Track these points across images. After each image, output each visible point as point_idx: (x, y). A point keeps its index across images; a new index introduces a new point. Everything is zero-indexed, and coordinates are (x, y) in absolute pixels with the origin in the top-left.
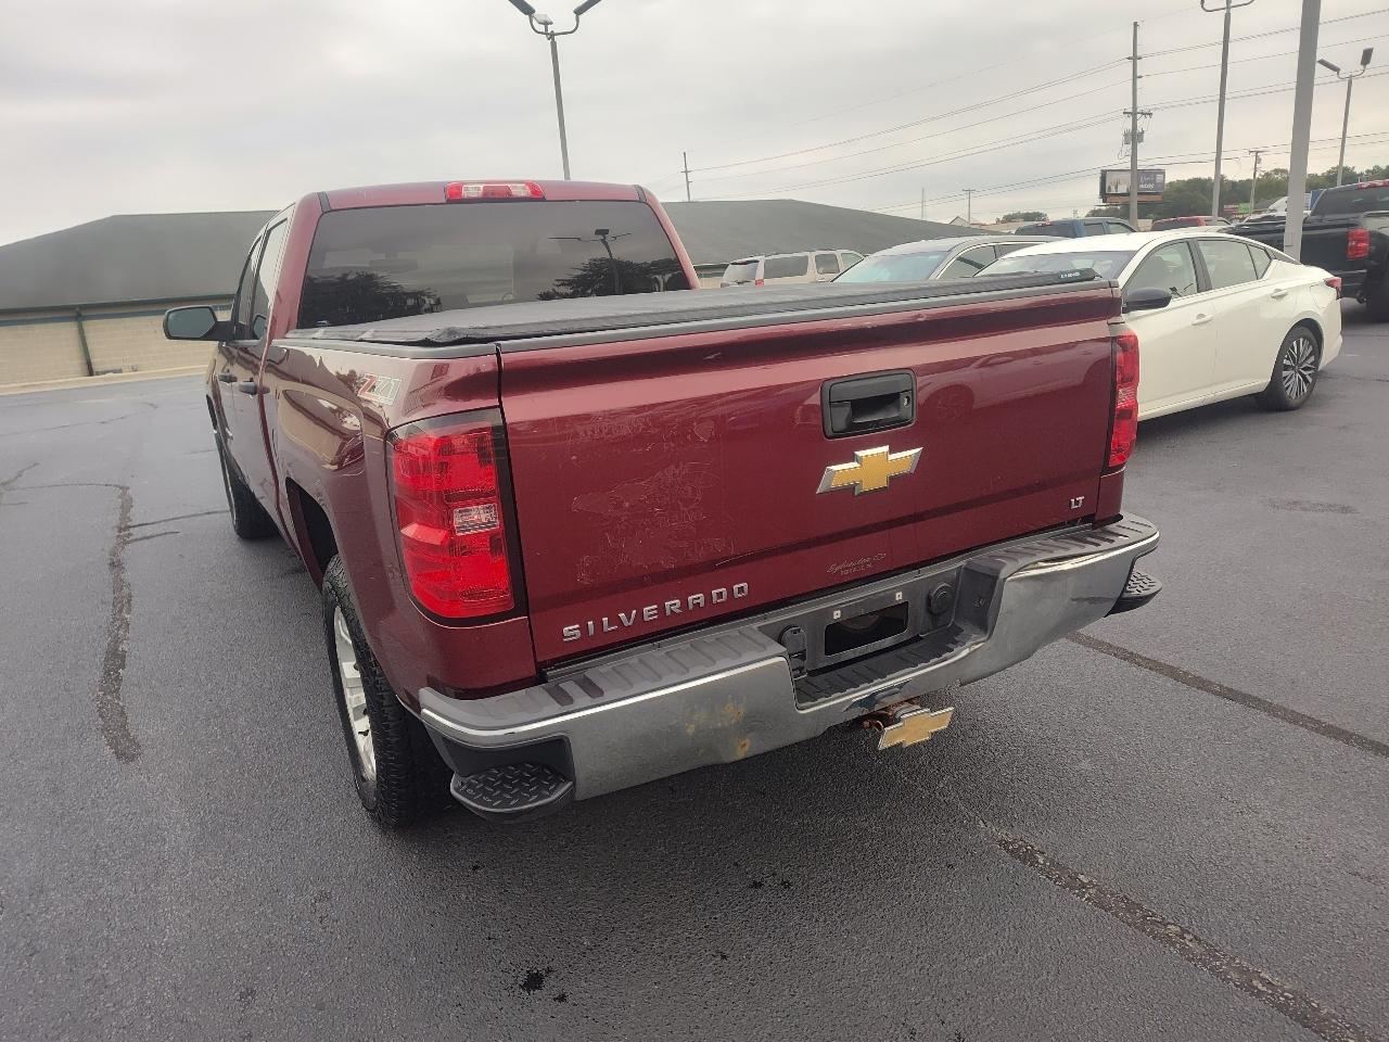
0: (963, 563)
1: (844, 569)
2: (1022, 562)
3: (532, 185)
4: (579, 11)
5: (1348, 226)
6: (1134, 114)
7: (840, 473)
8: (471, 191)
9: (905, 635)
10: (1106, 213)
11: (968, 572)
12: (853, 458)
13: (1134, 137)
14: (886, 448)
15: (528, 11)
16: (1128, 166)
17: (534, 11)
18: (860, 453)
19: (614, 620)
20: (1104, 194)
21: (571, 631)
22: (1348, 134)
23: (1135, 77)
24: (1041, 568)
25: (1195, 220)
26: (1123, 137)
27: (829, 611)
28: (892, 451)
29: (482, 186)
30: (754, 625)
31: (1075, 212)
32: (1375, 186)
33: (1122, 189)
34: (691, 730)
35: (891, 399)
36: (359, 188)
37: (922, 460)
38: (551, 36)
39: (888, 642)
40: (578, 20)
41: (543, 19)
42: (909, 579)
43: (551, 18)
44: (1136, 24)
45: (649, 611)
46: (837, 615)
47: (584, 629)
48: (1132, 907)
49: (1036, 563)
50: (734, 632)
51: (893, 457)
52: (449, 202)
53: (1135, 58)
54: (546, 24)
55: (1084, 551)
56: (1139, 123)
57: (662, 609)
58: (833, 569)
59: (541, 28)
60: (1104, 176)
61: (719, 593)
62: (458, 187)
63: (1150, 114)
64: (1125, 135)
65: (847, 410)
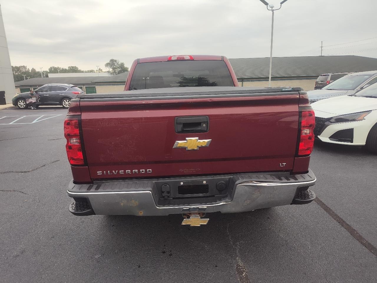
0: (231, 177)
2: (244, 180)
3: (191, 57)
7: (180, 143)
8: (174, 58)
9: (208, 194)
11: (232, 180)
12: (185, 140)
14: (197, 138)
15: (266, 4)
17: (268, 4)
18: (187, 138)
19: (111, 172)
21: (99, 173)
24: (254, 183)
28: (199, 139)
34: (122, 204)
35: (199, 124)
37: (211, 143)
38: (273, 11)
39: (201, 195)
40: (281, 6)
41: (271, 6)
42: (209, 178)
45: (121, 172)
46: (182, 183)
47: (103, 173)
49: (252, 181)
55: (274, 181)
57: (125, 172)
58: (181, 170)
61: (142, 171)
62: (171, 57)
65: (181, 126)
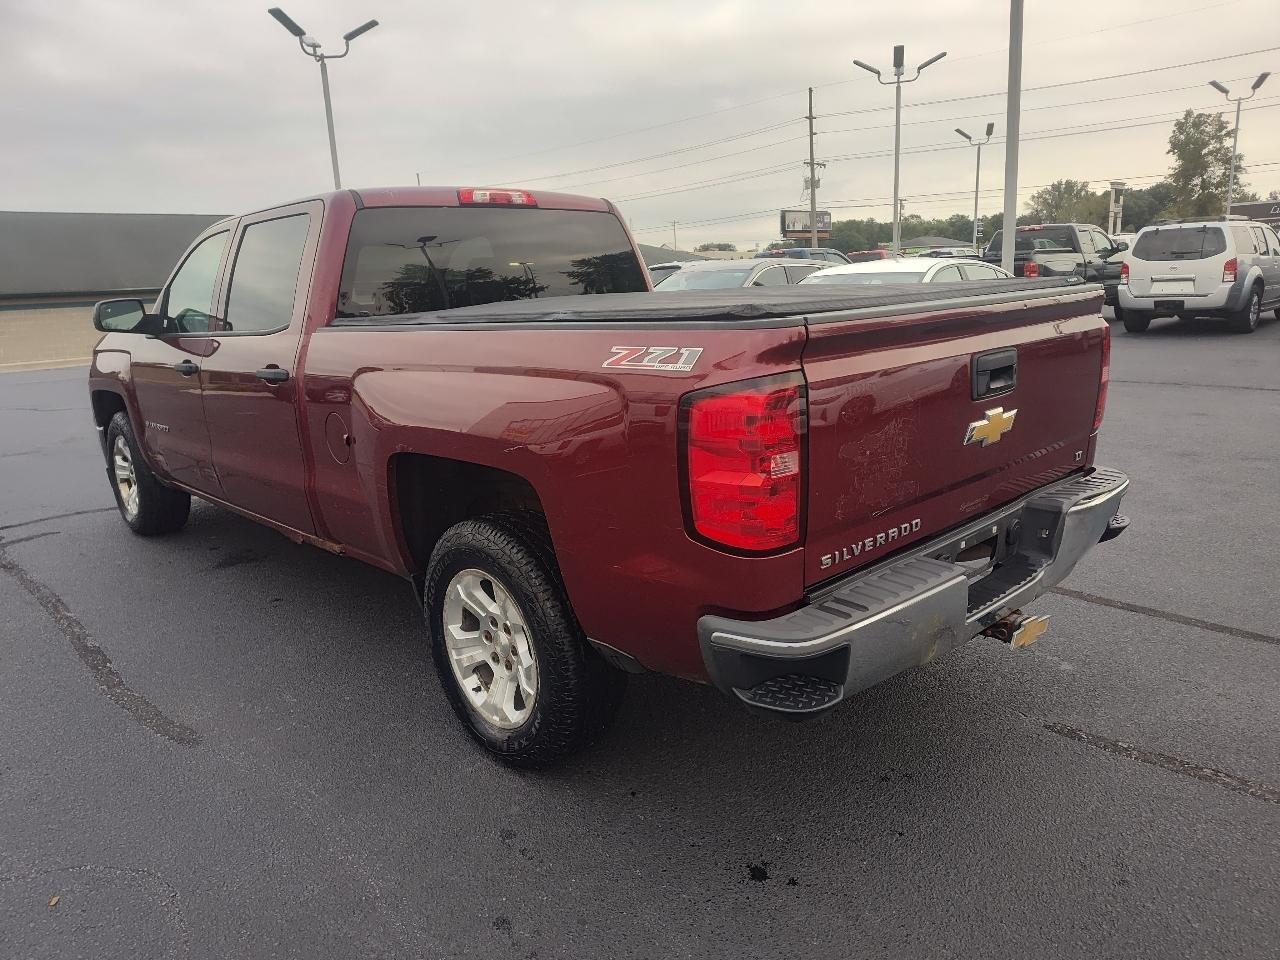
0: (1023, 504)
1: (967, 507)
2: (1075, 499)
3: (528, 195)
4: (349, 37)
5: (1024, 259)
6: (812, 164)
7: (976, 428)
8: (478, 197)
10: (785, 246)
11: (1029, 510)
12: (983, 417)
13: (813, 184)
15: (298, 33)
16: (808, 208)
17: (304, 34)
18: (990, 413)
19: (850, 550)
20: (784, 231)
21: (827, 560)
22: (979, 189)
23: (812, 134)
24: (1082, 504)
25: (879, 253)
26: (803, 183)
27: (958, 542)
28: (1004, 411)
29: (488, 193)
30: (923, 553)
31: (757, 245)
32: (1034, 230)
33: (799, 227)
36: (385, 189)
37: (1017, 420)
38: (320, 58)
40: (348, 46)
41: (311, 42)
42: (1001, 514)
43: (318, 42)
44: (810, 89)
45: (868, 543)
46: (963, 545)
48: (1171, 760)
49: (1080, 500)
50: (911, 560)
51: (1006, 415)
52: (463, 205)
53: (811, 118)
54: (315, 46)
55: (1100, 491)
56: (816, 172)
57: (875, 541)
58: (963, 507)
59: (310, 50)
60: (784, 214)
61: (905, 528)
62: (470, 192)
63: (824, 165)
64: (806, 182)
65: (987, 378)
